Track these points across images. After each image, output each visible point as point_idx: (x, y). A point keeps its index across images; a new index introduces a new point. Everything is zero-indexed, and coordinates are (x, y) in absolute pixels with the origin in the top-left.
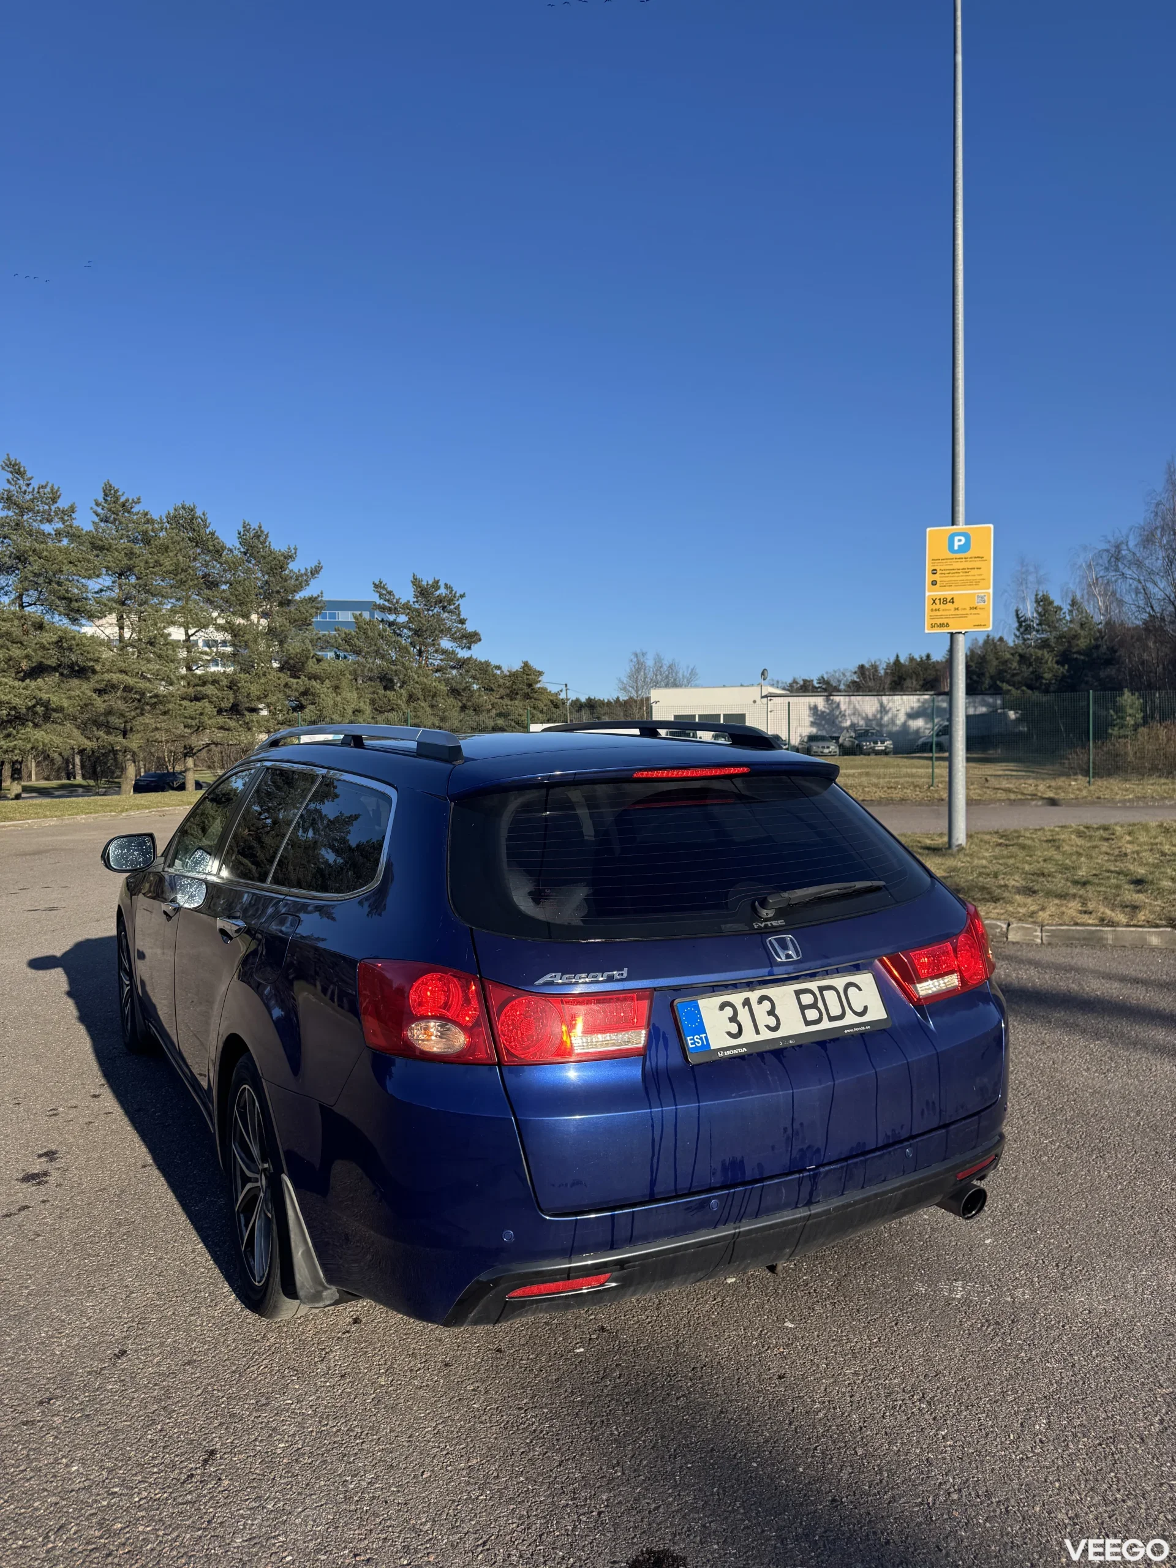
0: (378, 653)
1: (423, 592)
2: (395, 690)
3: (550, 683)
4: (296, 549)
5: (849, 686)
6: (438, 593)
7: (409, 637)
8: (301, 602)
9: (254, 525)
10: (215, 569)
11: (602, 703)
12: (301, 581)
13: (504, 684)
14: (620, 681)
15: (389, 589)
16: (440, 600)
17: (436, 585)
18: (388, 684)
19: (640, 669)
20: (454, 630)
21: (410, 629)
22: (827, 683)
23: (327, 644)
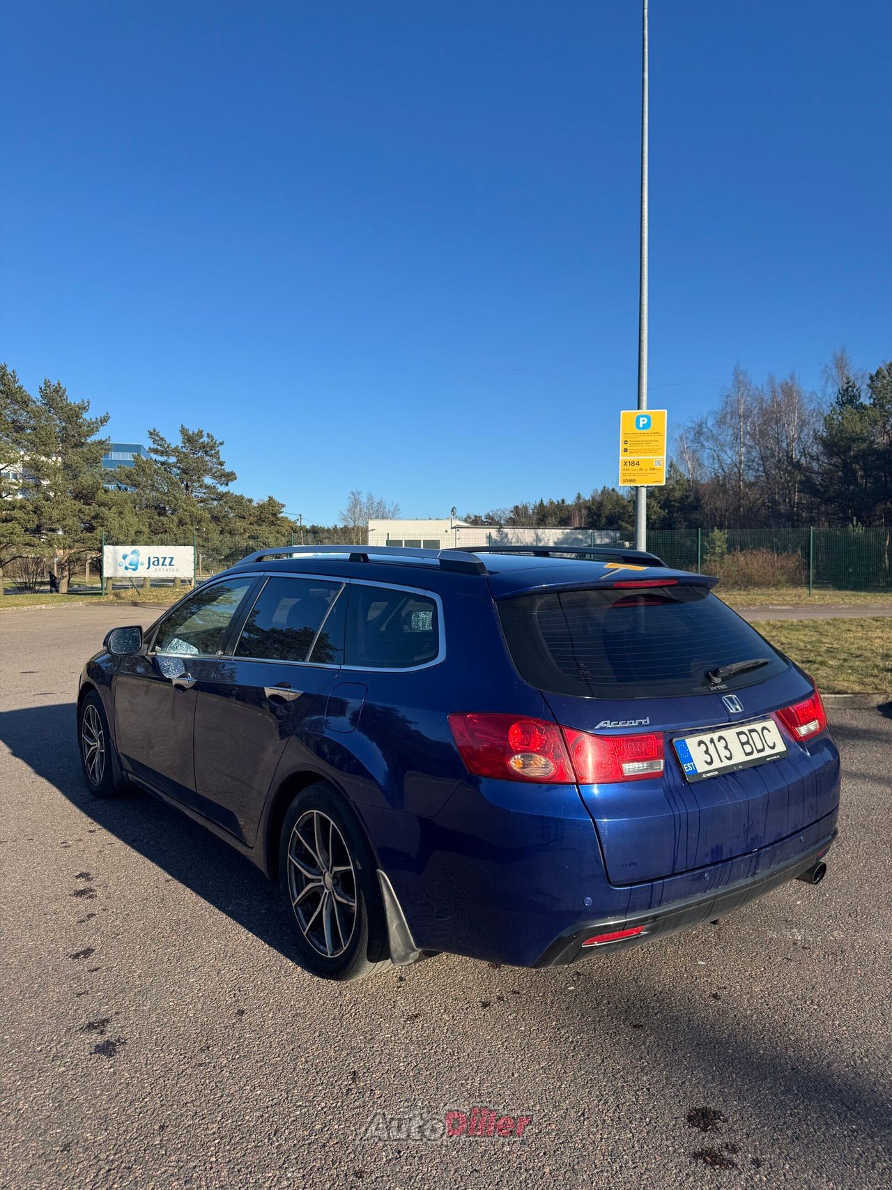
0: (153, 488)
1: (190, 439)
2: (167, 516)
3: (289, 513)
4: (88, 402)
5: (508, 522)
6: (201, 440)
7: (177, 474)
8: (92, 444)
9: (54, 382)
10: (23, 417)
11: (323, 530)
12: (93, 428)
13: (254, 513)
14: (341, 513)
15: (161, 436)
16: (203, 446)
17: (200, 434)
18: (162, 512)
19: (357, 504)
20: (214, 470)
21: (179, 468)
22: (492, 518)
23: (112, 478)
